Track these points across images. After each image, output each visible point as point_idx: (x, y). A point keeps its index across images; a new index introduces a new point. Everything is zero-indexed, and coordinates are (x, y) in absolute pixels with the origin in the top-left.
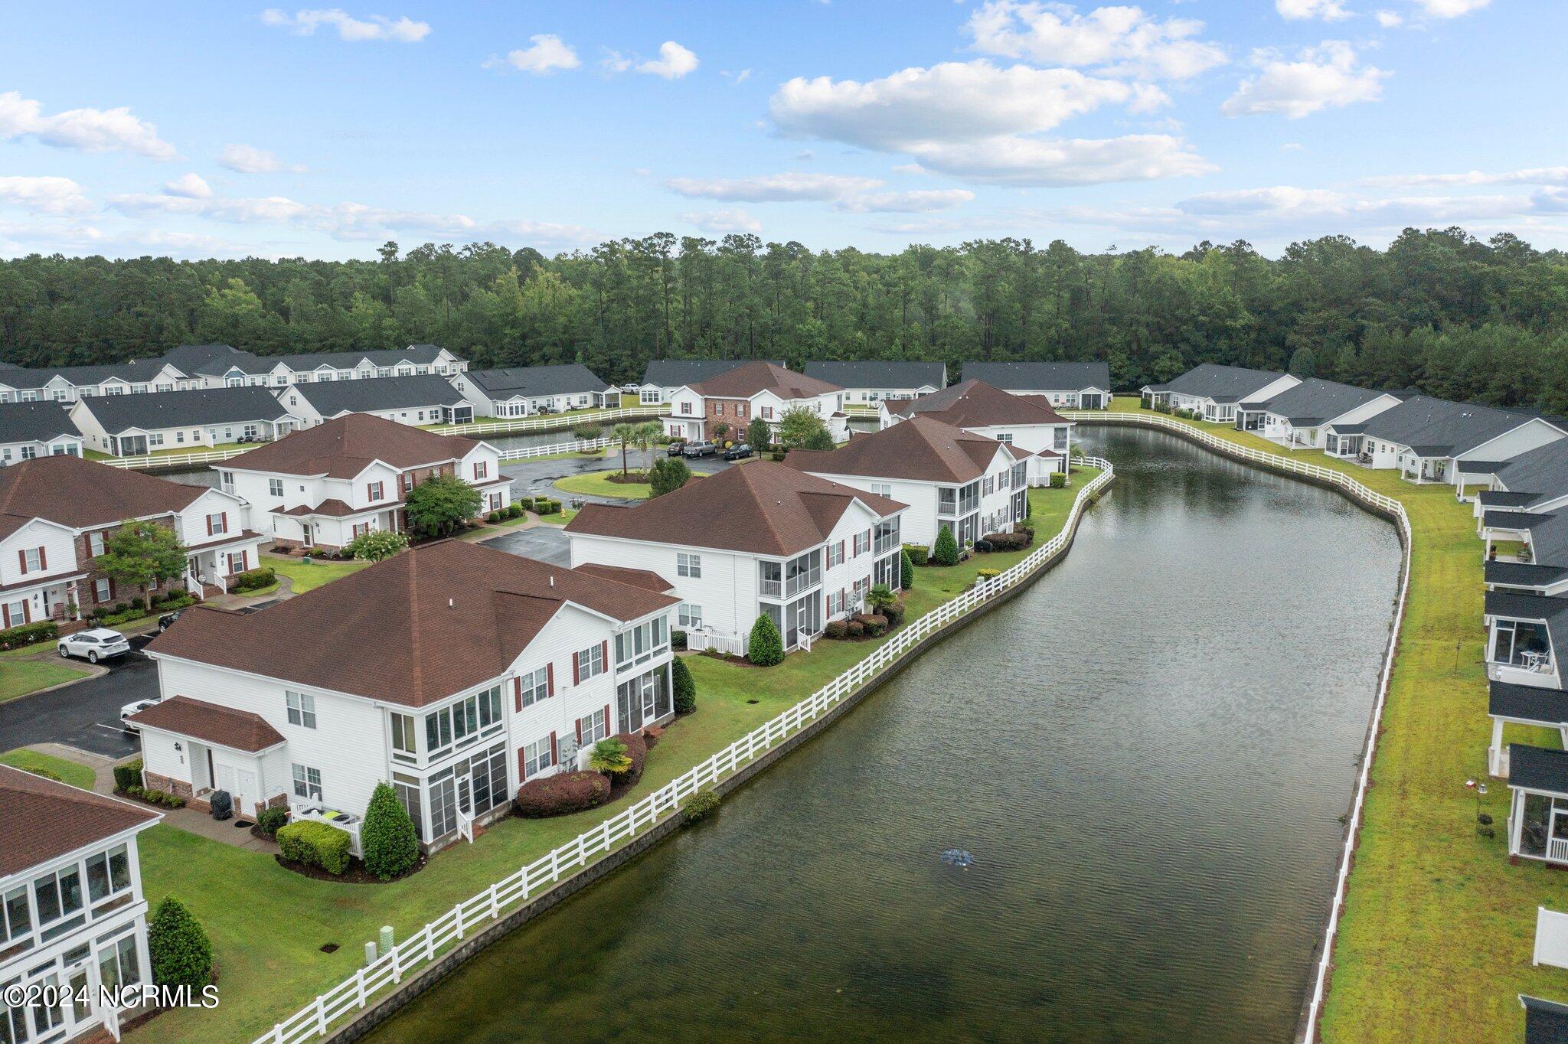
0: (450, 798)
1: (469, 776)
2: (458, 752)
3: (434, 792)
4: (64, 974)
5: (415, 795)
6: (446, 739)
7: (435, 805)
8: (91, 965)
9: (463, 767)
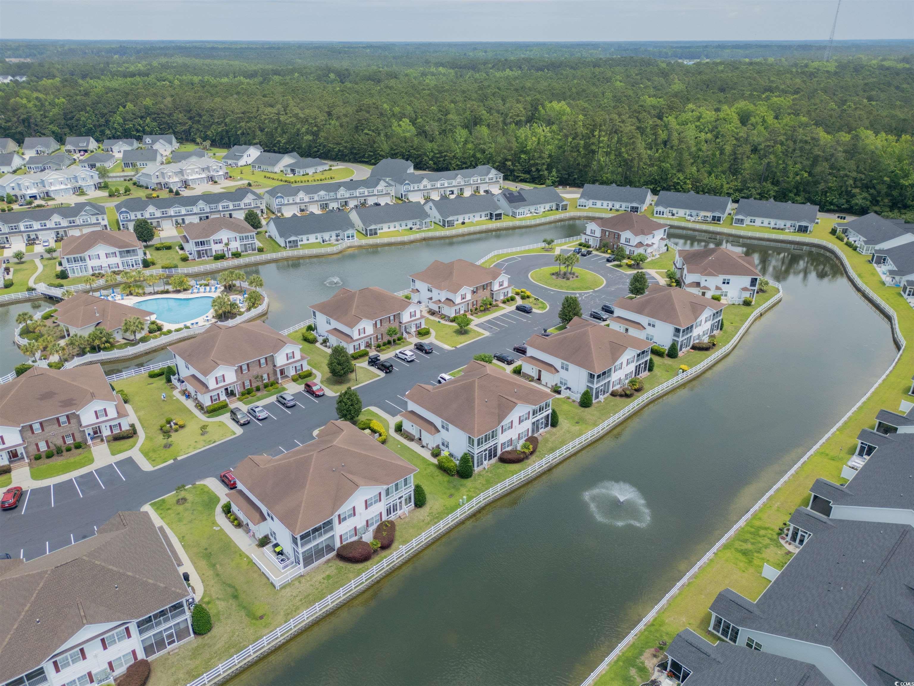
0: (482, 458)
1: (487, 452)
2: (486, 446)
3: (478, 457)
4: (398, 501)
5: (473, 457)
6: (482, 443)
7: (478, 460)
8: (403, 499)
9: (485, 450)
